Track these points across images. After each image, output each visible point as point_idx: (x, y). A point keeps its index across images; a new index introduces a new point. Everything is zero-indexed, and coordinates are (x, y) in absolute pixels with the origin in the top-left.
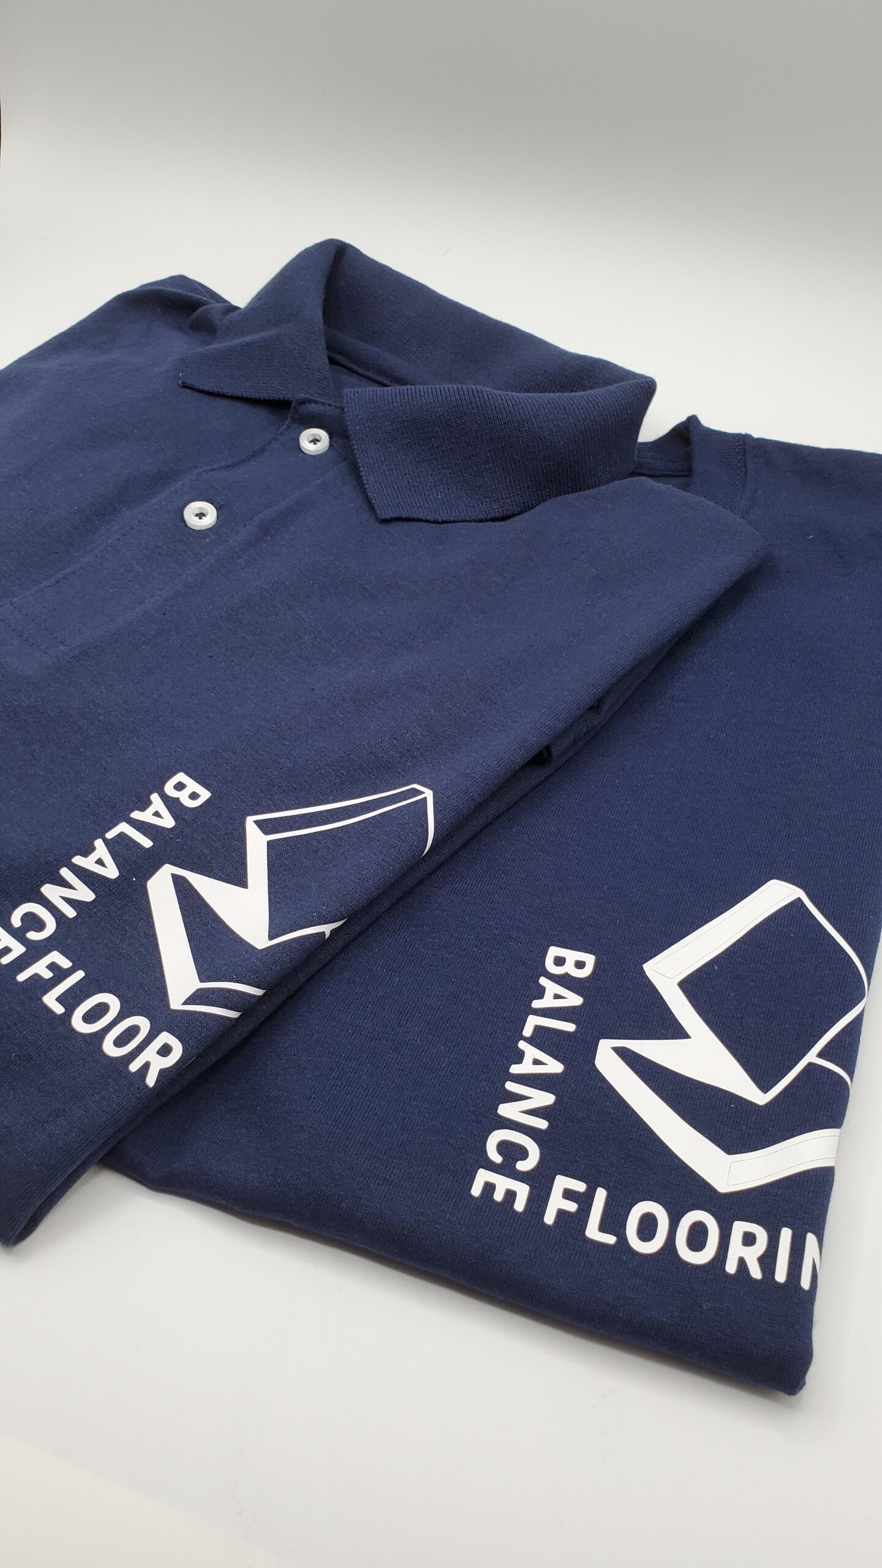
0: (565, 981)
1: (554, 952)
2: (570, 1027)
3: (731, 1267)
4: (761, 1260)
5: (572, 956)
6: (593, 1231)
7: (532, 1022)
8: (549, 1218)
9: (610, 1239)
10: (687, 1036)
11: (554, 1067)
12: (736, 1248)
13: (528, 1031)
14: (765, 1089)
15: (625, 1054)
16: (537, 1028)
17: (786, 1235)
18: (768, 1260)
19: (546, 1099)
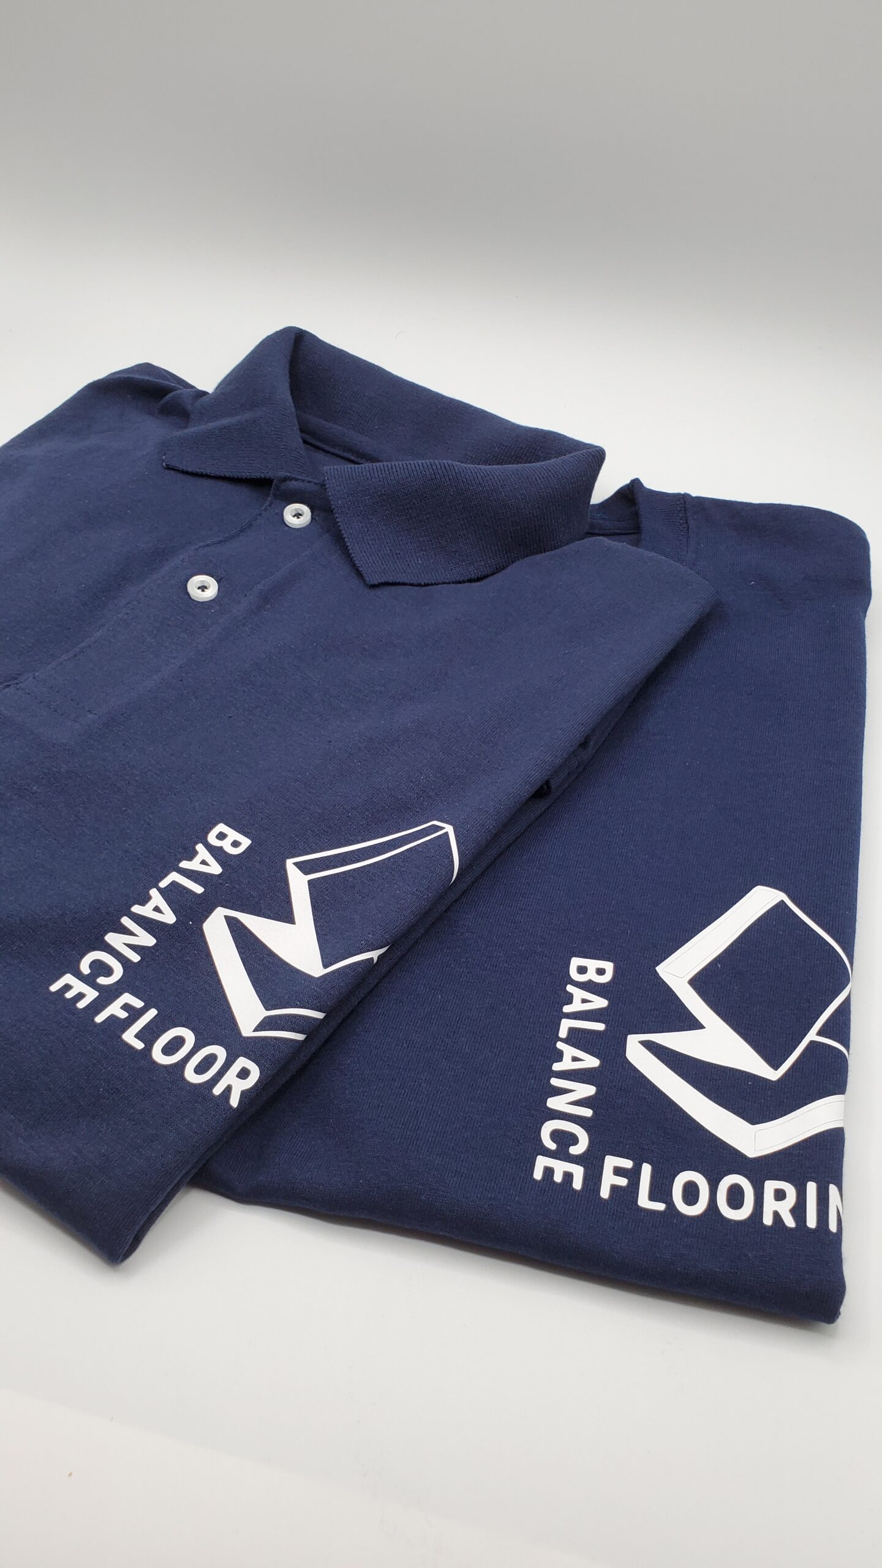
0: (589, 986)
1: (576, 962)
2: (600, 1027)
3: (768, 1220)
4: (793, 1211)
5: (592, 964)
6: (644, 1201)
7: (566, 1025)
8: (605, 1193)
9: (660, 1207)
10: (702, 1027)
11: (591, 1062)
12: (770, 1205)
13: (563, 1033)
14: (776, 1066)
15: (649, 1046)
16: (572, 1030)
17: (812, 1188)
18: (799, 1211)
19: (589, 1090)
